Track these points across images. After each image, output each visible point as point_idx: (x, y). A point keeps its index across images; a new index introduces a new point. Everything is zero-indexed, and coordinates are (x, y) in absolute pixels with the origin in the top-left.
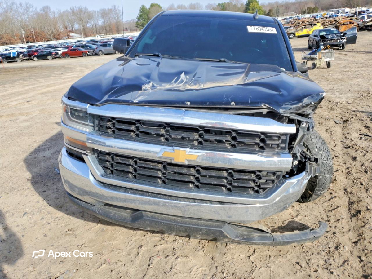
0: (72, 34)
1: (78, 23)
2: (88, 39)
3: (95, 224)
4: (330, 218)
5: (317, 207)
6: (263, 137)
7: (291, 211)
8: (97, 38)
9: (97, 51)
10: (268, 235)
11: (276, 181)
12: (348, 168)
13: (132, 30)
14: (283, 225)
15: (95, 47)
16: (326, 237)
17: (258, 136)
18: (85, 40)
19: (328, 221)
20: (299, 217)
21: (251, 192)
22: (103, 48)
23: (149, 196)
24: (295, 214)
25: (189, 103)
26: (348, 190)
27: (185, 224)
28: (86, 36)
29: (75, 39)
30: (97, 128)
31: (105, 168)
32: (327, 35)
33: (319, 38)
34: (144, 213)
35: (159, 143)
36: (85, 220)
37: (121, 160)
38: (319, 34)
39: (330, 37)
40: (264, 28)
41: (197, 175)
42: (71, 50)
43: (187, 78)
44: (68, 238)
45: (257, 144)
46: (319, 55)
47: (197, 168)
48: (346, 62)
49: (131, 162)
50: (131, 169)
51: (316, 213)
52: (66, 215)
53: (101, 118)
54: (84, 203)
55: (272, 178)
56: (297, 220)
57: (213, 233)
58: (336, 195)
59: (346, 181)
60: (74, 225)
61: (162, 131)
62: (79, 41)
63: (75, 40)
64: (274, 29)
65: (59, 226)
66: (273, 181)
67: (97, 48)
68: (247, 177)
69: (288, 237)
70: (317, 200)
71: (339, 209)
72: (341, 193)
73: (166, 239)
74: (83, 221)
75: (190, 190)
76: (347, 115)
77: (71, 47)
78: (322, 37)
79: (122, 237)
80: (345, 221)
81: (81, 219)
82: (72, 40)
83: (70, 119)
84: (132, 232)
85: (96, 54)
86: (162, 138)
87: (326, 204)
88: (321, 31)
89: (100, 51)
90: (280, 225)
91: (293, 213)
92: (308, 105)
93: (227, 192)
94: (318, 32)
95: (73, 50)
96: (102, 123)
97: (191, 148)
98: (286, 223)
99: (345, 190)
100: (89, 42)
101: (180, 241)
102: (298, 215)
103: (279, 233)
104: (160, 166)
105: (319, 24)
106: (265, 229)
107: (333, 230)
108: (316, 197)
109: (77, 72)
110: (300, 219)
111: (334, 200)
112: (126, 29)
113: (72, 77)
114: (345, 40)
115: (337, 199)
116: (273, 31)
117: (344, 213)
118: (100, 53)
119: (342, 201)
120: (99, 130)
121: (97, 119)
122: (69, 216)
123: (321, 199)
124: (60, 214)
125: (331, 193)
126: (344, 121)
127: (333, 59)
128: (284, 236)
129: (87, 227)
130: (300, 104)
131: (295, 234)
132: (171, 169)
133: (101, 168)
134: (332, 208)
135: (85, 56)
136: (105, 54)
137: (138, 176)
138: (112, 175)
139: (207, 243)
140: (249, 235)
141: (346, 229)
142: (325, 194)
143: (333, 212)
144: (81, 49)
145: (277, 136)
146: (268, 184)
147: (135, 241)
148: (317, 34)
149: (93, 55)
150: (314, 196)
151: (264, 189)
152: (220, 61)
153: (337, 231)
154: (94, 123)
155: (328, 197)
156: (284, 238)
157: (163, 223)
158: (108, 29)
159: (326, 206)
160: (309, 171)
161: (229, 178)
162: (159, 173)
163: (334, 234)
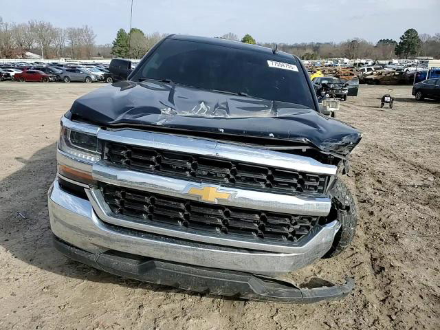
0: (28, 54)
1: (38, 41)
2: (50, 61)
3: (80, 280)
4: (354, 275)
5: (339, 263)
6: (300, 177)
7: (312, 267)
8: (62, 61)
9: (62, 76)
10: (296, 290)
11: (312, 227)
12: (366, 223)
13: (105, 57)
14: (305, 283)
15: (60, 71)
16: (353, 295)
17: (296, 176)
18: (46, 62)
19: (353, 278)
20: (322, 274)
21: (284, 238)
22: (69, 74)
23: (166, 241)
24: (317, 271)
25: (223, 130)
26: (369, 246)
27: (206, 276)
28: (47, 58)
29: (32, 60)
30: (106, 158)
31: (113, 206)
32: (329, 83)
33: (321, 87)
34: (156, 262)
35: (185, 179)
36: (66, 275)
37: (135, 196)
38: (321, 82)
39: (332, 86)
40: (285, 64)
41: (225, 218)
42: (28, 72)
43: (208, 109)
44: (44, 297)
45: (295, 185)
46: (324, 103)
47: (227, 210)
48: (350, 114)
49: (147, 200)
50: (146, 208)
51: (339, 269)
52: (39, 270)
53: (113, 146)
54: (77, 250)
55: (308, 224)
56: (319, 276)
57: (237, 287)
58: (358, 250)
59: (365, 237)
60: (51, 281)
61: (189, 165)
62: (37, 63)
63: (33, 62)
64: (295, 66)
65: (31, 283)
66: (308, 228)
67: (62, 73)
68: (282, 222)
69: (317, 293)
70: (339, 256)
71: (362, 265)
72: (362, 249)
73: (173, 298)
74: (63, 277)
75: (216, 235)
76: (358, 168)
77: (28, 69)
78: (324, 85)
79: (116, 296)
80: (370, 279)
81: (61, 274)
82: (28, 61)
83: (69, 145)
84: (129, 290)
85: (61, 81)
86: (187, 173)
87: (348, 260)
88: (322, 79)
89: (65, 77)
90: (302, 282)
91: (314, 269)
92: (347, 144)
93: (258, 239)
94: (319, 80)
95: (31, 72)
96: (114, 152)
97: (222, 186)
98: (309, 280)
99: (366, 246)
100: (51, 65)
101: (190, 300)
102: (320, 272)
103: (307, 289)
104: (182, 206)
105: (319, 72)
106: (293, 283)
107: (359, 287)
108: (339, 252)
109: (36, 99)
110: (323, 277)
111: (356, 256)
112: (99, 55)
113: (29, 105)
114: (347, 91)
115: (358, 255)
116: (295, 68)
117: (367, 269)
118: (66, 80)
119: (365, 257)
120: (109, 160)
121: (107, 147)
122: (43, 271)
123: (343, 255)
124: (32, 268)
125: (353, 249)
126: (357, 174)
127: (338, 109)
128: (312, 291)
129: (70, 284)
130: (340, 143)
131: (325, 290)
132: (195, 209)
133: (107, 206)
134: (355, 264)
135: (46, 81)
136: (71, 82)
137: (153, 216)
138: (120, 215)
139: (222, 302)
140: (276, 290)
141: (371, 287)
142: (346, 250)
143: (357, 268)
144: (41, 72)
145: (315, 178)
146: (303, 230)
147: (134, 300)
148: (319, 82)
149: (56, 81)
150: (337, 250)
151: (298, 236)
152: (240, 95)
153: (363, 288)
154: (103, 151)
155: (350, 253)
156: (313, 294)
157: (180, 274)
158: (76, 52)
159: (349, 262)
160: (340, 219)
161: (262, 223)
162: (181, 214)
163: (360, 291)
